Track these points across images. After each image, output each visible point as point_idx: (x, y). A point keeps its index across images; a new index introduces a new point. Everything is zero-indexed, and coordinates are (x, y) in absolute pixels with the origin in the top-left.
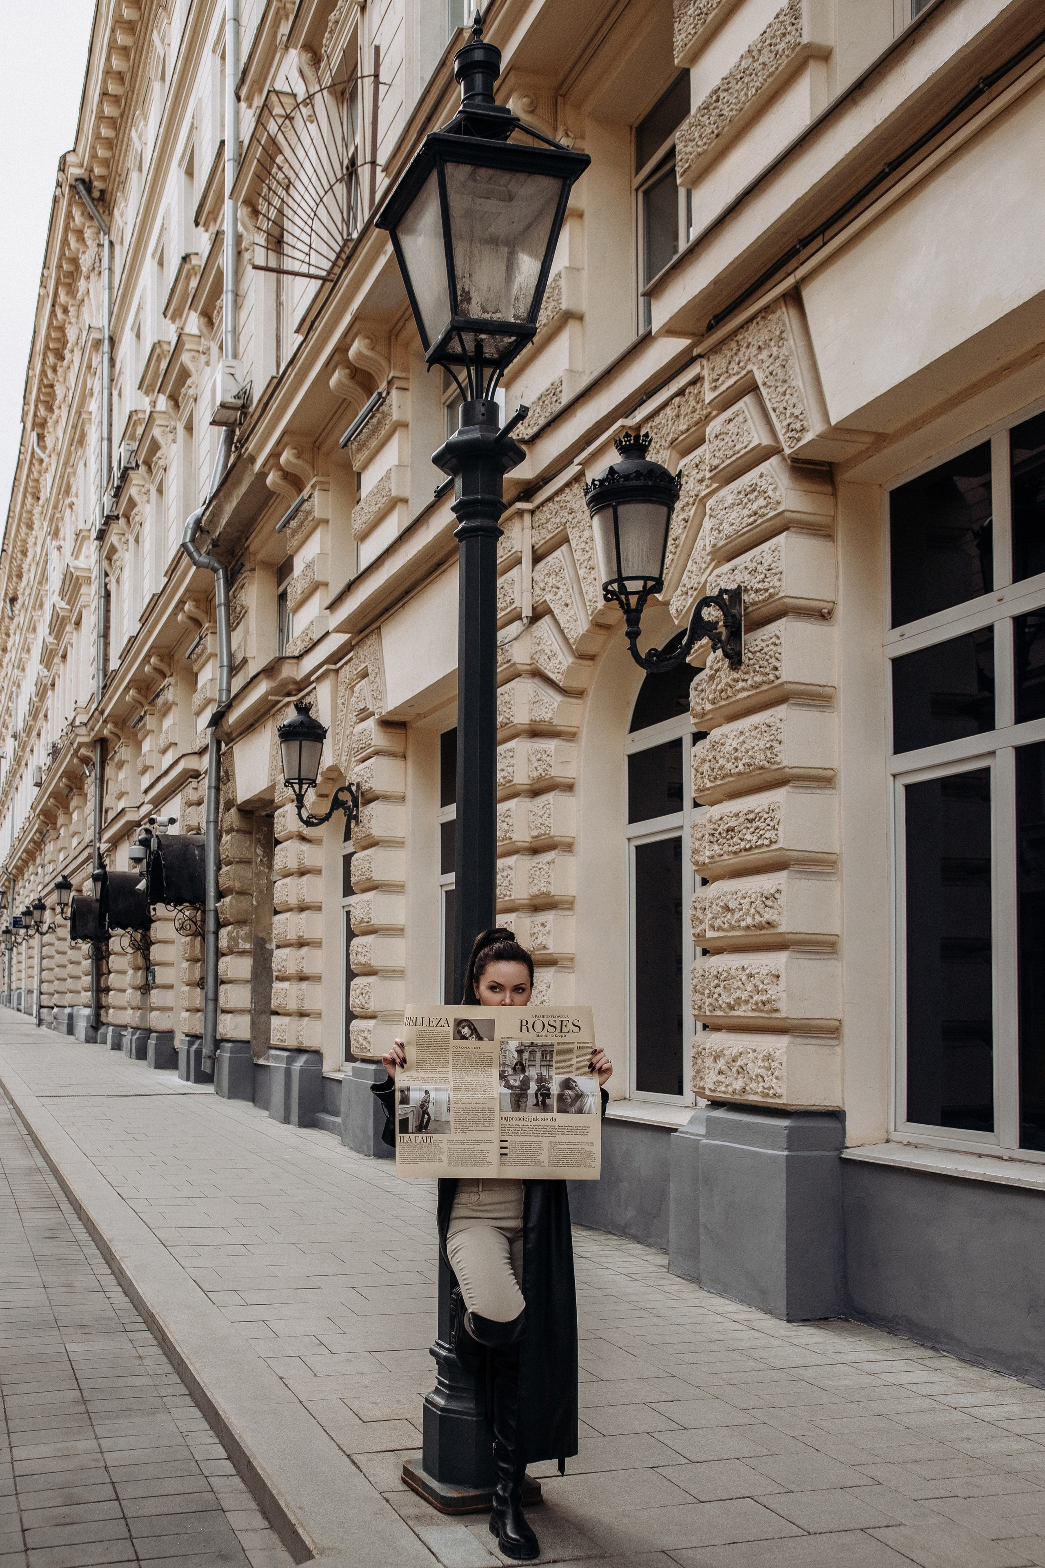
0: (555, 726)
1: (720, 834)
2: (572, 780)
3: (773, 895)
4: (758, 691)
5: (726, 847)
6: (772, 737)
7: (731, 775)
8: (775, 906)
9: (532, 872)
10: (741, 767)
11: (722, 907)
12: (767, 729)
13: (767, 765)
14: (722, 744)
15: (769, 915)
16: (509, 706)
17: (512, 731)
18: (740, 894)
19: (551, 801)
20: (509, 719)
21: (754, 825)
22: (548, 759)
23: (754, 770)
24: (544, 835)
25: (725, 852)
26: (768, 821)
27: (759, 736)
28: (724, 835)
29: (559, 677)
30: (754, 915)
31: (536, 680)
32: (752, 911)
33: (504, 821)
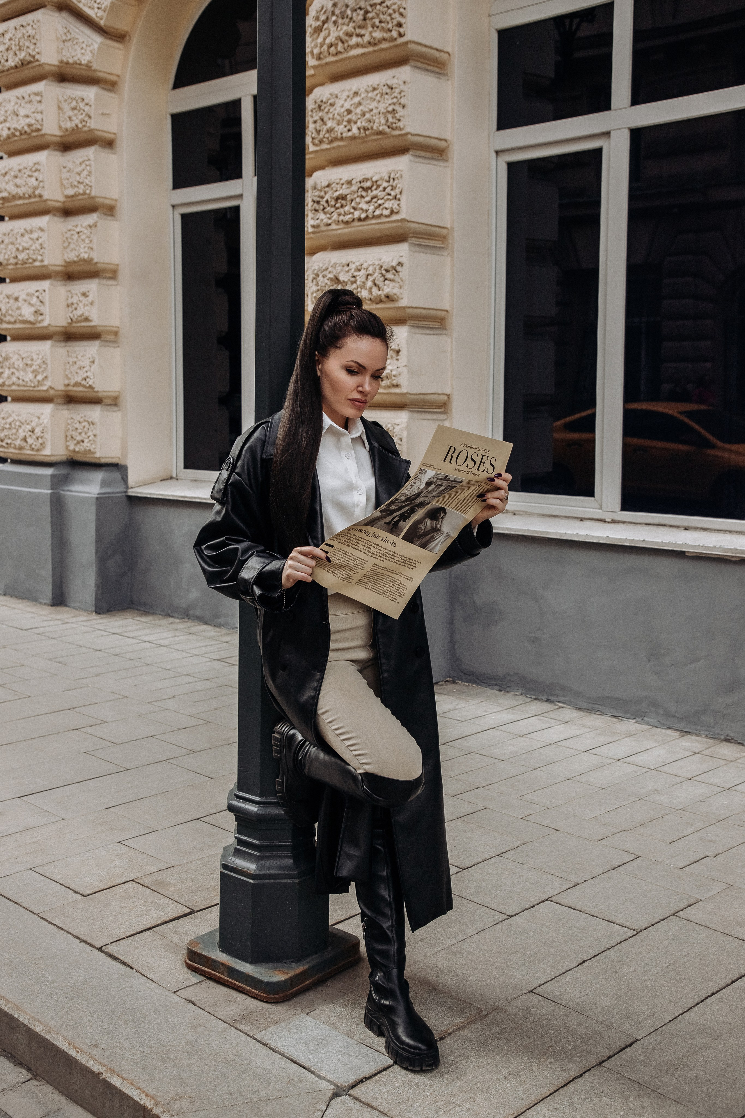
0: (95, 71)
1: (327, 202)
2: (112, 136)
3: (394, 268)
4: (376, 48)
5: (335, 216)
6: (395, 100)
7: (342, 139)
8: (397, 279)
9: (68, 235)
10: (355, 131)
11: (331, 279)
12: (388, 91)
13: (387, 130)
14: (332, 105)
15: (388, 289)
16: (34, 41)
17: (37, 72)
18: (353, 266)
19: (92, 157)
20: (34, 57)
21: (371, 194)
22: (87, 108)
23: (370, 135)
24: (84, 194)
25: (335, 221)
26: (388, 190)
27: (378, 98)
28: (333, 203)
29: (100, 13)
30: (371, 288)
31: (65, 15)
32: (369, 284)
33: (30, 176)
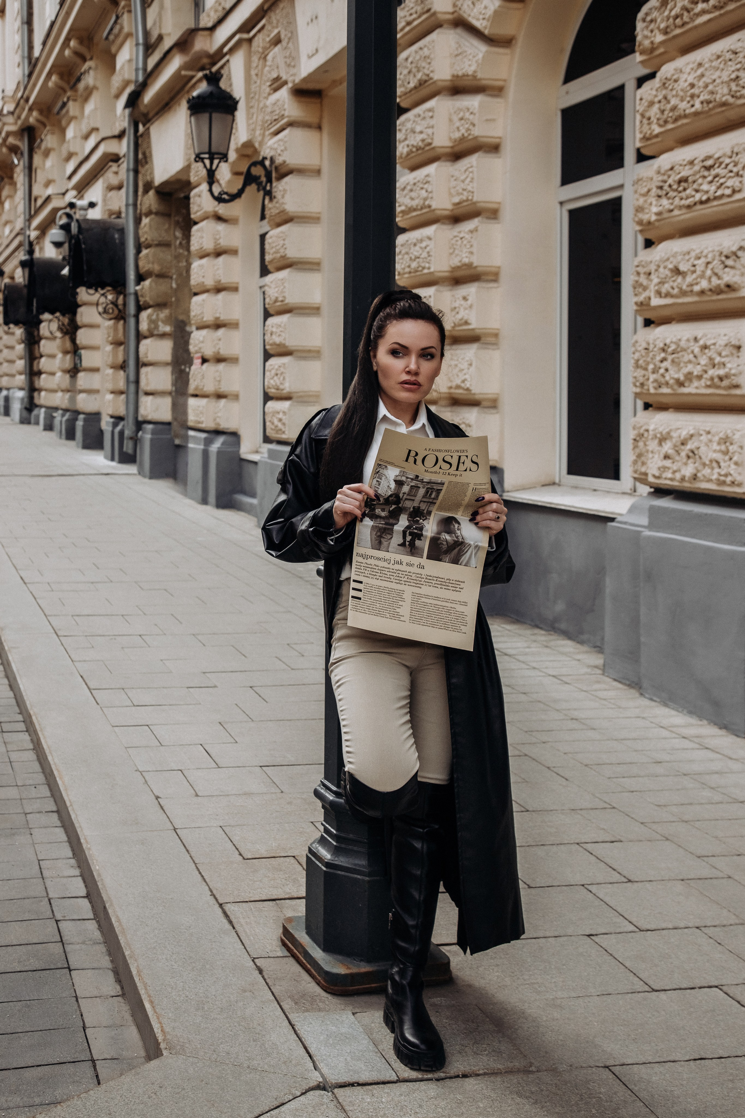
0: (480, 79)
1: (670, 186)
2: (497, 140)
3: (735, 254)
4: (722, 11)
5: (677, 201)
6: (739, 66)
7: (685, 116)
8: (738, 265)
9: (453, 242)
10: (698, 106)
11: (671, 270)
12: (732, 56)
13: (731, 100)
14: (676, 81)
15: (729, 277)
16: (429, 61)
17: (433, 89)
18: (693, 254)
19: (474, 163)
20: (428, 75)
21: (713, 172)
22: (471, 117)
23: (714, 108)
24: (467, 200)
25: (676, 207)
26: (730, 167)
27: (722, 66)
28: (675, 187)
29: (485, 23)
30: (710, 278)
31: (459, 31)
32: (709, 272)
33: (422, 188)
